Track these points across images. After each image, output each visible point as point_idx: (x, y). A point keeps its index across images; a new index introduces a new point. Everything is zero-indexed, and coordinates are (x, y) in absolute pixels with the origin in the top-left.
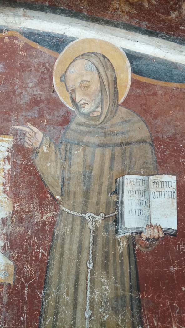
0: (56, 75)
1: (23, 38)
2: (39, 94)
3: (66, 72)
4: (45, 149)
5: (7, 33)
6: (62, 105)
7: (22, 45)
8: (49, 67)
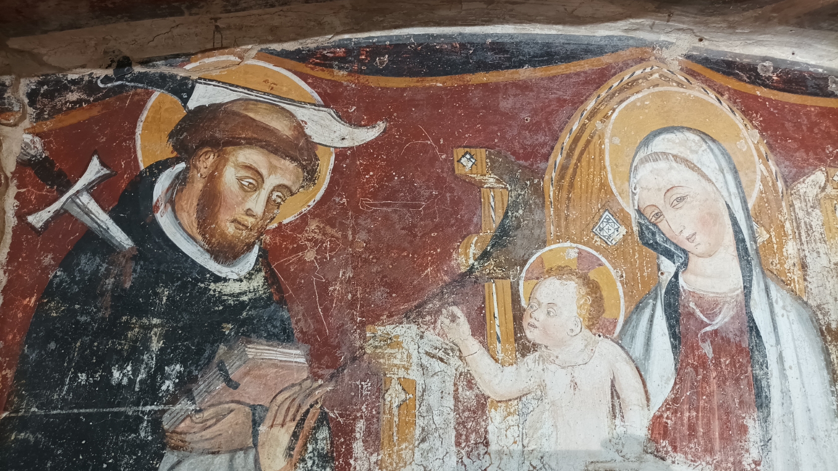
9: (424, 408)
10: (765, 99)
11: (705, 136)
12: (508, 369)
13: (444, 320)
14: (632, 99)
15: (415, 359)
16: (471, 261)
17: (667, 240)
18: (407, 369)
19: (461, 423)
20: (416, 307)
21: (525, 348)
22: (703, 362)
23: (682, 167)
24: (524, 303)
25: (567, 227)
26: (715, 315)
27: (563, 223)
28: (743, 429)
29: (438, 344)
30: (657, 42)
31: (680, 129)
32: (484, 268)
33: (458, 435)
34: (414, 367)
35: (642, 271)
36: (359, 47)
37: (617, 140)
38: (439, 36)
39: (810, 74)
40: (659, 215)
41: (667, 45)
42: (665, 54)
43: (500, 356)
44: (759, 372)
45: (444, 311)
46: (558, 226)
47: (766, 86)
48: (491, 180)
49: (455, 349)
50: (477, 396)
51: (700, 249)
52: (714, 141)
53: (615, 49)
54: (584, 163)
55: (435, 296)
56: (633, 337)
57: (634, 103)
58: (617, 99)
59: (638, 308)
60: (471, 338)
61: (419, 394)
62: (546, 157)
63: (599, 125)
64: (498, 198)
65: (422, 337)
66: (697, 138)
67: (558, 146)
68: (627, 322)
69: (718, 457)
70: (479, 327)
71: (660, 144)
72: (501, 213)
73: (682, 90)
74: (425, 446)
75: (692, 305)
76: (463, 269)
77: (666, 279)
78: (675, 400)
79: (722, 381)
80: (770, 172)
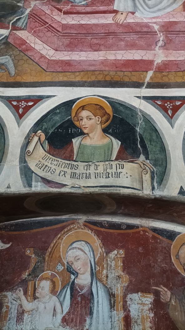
0: (173, 255)
1: (151, 232)
2: (165, 266)
3: (178, 253)
4: (173, 302)
5: (141, 228)
6: (179, 273)
7: (151, 236)
8: (168, 250)
9: (10, 313)
10: (104, 231)
11: (86, 242)
12: (31, 304)
13: (18, 291)
14: (69, 234)
15: (10, 301)
16: (26, 276)
17: (73, 270)
18: (8, 303)
19: (18, 317)
20: (12, 288)
21: (35, 298)
22: (78, 303)
23: (80, 251)
24: (36, 287)
25: (49, 267)
26: (83, 290)
27: (49, 266)
28: (85, 320)
29: (16, 297)
30: (78, 218)
31: (80, 241)
32: (29, 278)
33: (17, 320)
34: (9, 303)
35: (66, 278)
36: (8, 225)
37: (64, 245)
38: (26, 221)
39: (116, 224)
40: (72, 263)
41: (80, 219)
42: (80, 221)
43: (29, 300)
44: (92, 305)
45: (18, 289)
46: (47, 267)
47: (105, 228)
48: (33, 256)
49: (19, 298)
50: (22, 310)
51: (81, 272)
52: (88, 243)
53: (67, 221)
54: (56, 251)
55: (16, 285)
56: (61, 296)
57: (70, 234)
58: (65, 234)
59: (63, 288)
60: (23, 296)
61: (10, 309)
62: (47, 250)
63: (60, 241)
64: (34, 260)
65: (12, 295)
66: (84, 243)
67: (50, 247)
68: (60, 292)
69: (78, 328)
70: (25, 293)
71: (75, 245)
72: (34, 264)
73: (82, 230)
74: (9, 322)
75: (77, 287)
76: (24, 278)
77: (72, 280)
78: (69, 312)
79: (82, 307)
80: (102, 251)
